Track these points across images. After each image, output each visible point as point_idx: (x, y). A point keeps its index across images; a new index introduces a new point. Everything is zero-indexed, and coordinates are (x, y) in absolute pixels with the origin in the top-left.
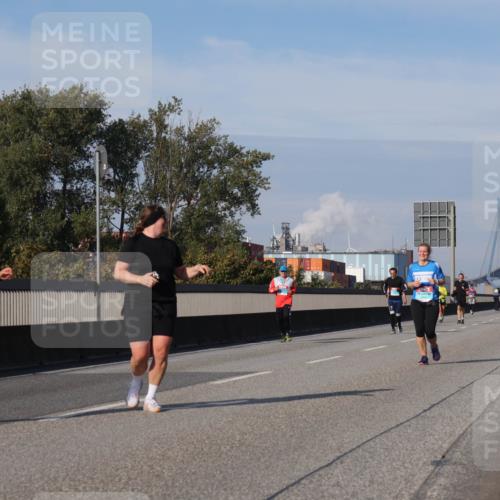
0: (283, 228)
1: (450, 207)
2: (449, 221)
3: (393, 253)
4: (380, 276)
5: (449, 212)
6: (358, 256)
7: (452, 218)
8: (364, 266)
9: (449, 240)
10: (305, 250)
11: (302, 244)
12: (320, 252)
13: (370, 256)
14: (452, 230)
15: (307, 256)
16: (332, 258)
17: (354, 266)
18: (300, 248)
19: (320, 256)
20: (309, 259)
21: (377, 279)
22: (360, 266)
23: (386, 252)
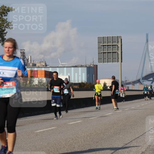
0: (21, 53)
1: (118, 39)
2: (118, 47)
3: (86, 66)
4: (78, 80)
5: (118, 42)
6: (65, 68)
7: (120, 46)
8: (69, 74)
9: (118, 58)
10: (34, 65)
11: (32, 62)
12: (43, 67)
13: (73, 68)
14: (120, 53)
15: (36, 69)
16: (50, 70)
17: (63, 75)
18: (31, 65)
19: (43, 69)
20: (37, 71)
21: (77, 82)
22: (67, 74)
23: (82, 66)
